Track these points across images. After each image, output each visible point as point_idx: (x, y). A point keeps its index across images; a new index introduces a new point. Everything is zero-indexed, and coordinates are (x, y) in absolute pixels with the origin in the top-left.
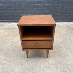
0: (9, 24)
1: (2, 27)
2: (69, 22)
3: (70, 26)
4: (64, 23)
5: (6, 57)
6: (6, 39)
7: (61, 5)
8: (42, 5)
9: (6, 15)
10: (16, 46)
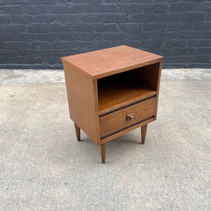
0: (35, 73)
1: (18, 79)
2: (191, 67)
3: (194, 78)
4: (178, 71)
5: (29, 145)
6: (28, 108)
7: (168, 24)
8: (120, 24)
9: (29, 49)
10: (52, 123)
